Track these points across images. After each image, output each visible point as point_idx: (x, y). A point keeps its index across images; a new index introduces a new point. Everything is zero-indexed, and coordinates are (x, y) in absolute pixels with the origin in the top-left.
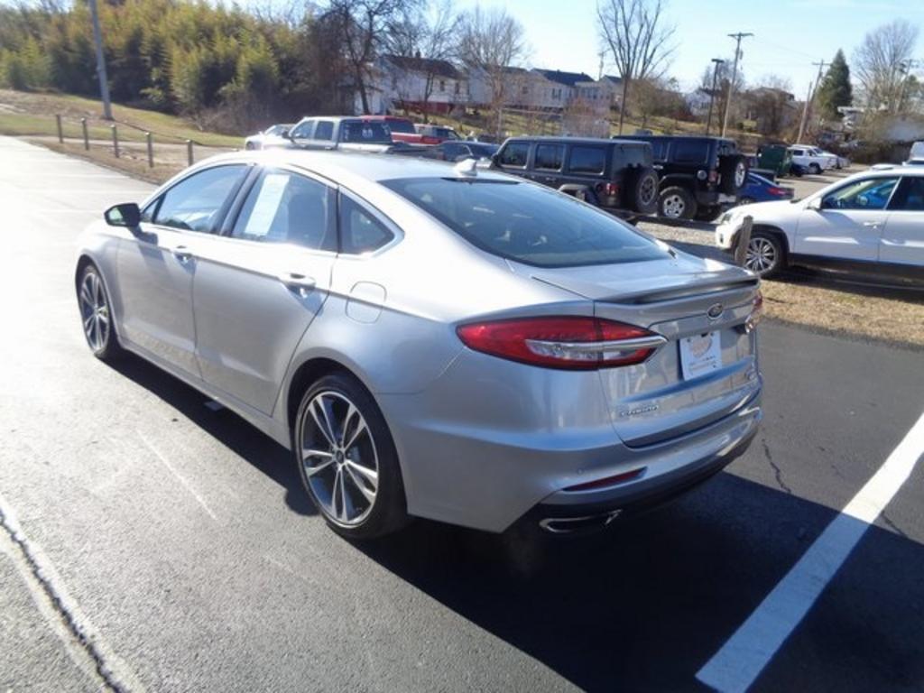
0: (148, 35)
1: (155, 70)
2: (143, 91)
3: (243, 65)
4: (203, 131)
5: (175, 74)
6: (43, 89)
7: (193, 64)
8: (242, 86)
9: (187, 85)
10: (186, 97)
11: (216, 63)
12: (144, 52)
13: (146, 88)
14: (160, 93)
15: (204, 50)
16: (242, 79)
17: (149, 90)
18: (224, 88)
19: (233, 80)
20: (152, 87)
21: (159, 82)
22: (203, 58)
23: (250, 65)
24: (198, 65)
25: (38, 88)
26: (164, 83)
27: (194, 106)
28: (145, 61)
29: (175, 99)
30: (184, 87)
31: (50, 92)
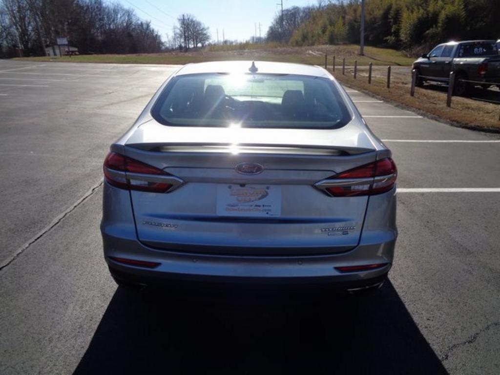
0: (394, 7)
1: (394, 26)
2: (385, 38)
3: (442, 16)
4: (410, 57)
5: (402, 27)
6: (341, 43)
7: (413, 20)
8: (439, 29)
9: (408, 32)
10: (406, 39)
11: (428, 17)
12: (390, 17)
13: (387, 36)
14: (394, 38)
15: (422, 11)
16: (440, 25)
17: (388, 38)
18: (427, 32)
19: (434, 26)
20: (391, 35)
21: (395, 32)
22: (420, 15)
23: (447, 15)
24: (416, 20)
25: (339, 43)
26: (397, 34)
27: (409, 43)
28: (390, 22)
29: (401, 41)
30: (406, 34)
31: (344, 44)
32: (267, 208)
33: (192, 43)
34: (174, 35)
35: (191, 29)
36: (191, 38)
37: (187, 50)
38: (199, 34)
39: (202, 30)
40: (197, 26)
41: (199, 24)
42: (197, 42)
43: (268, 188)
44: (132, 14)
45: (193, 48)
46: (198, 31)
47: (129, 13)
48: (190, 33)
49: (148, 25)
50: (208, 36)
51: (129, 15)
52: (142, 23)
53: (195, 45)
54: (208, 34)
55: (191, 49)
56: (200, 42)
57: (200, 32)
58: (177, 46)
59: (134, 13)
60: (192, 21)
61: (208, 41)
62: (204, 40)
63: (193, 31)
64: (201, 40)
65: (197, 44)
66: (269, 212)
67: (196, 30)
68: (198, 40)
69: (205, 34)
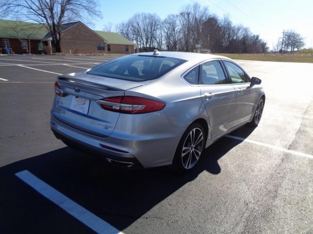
32: (84, 109)
33: (291, 48)
34: (278, 43)
35: (292, 39)
36: (290, 45)
37: (286, 52)
38: (297, 42)
39: (300, 39)
40: (296, 37)
41: (298, 35)
42: (294, 47)
43: (86, 101)
44: (248, 30)
45: (290, 51)
46: (297, 40)
47: (246, 30)
48: (290, 41)
49: (258, 37)
50: (304, 43)
51: (246, 31)
52: (254, 36)
53: (292, 50)
54: (304, 42)
55: (289, 52)
56: (297, 47)
57: (298, 41)
58: (278, 50)
59: (249, 30)
60: (293, 34)
61: (303, 47)
62: (300, 46)
63: (293, 40)
64: (298, 46)
65: (294, 49)
66: (85, 112)
67: (295, 39)
68: (295, 46)
69: (302, 42)
